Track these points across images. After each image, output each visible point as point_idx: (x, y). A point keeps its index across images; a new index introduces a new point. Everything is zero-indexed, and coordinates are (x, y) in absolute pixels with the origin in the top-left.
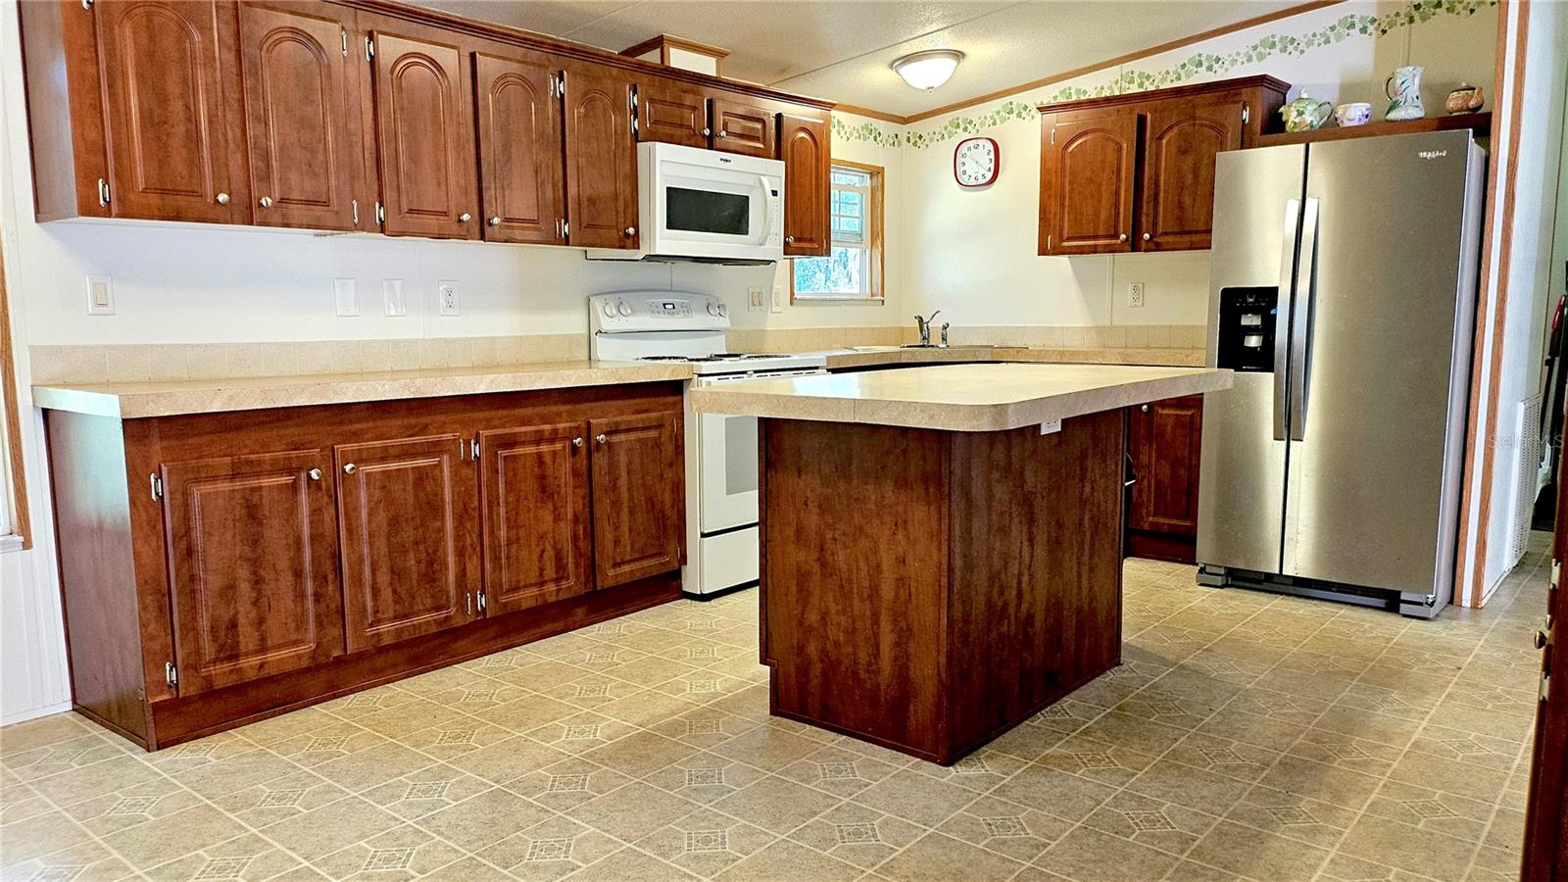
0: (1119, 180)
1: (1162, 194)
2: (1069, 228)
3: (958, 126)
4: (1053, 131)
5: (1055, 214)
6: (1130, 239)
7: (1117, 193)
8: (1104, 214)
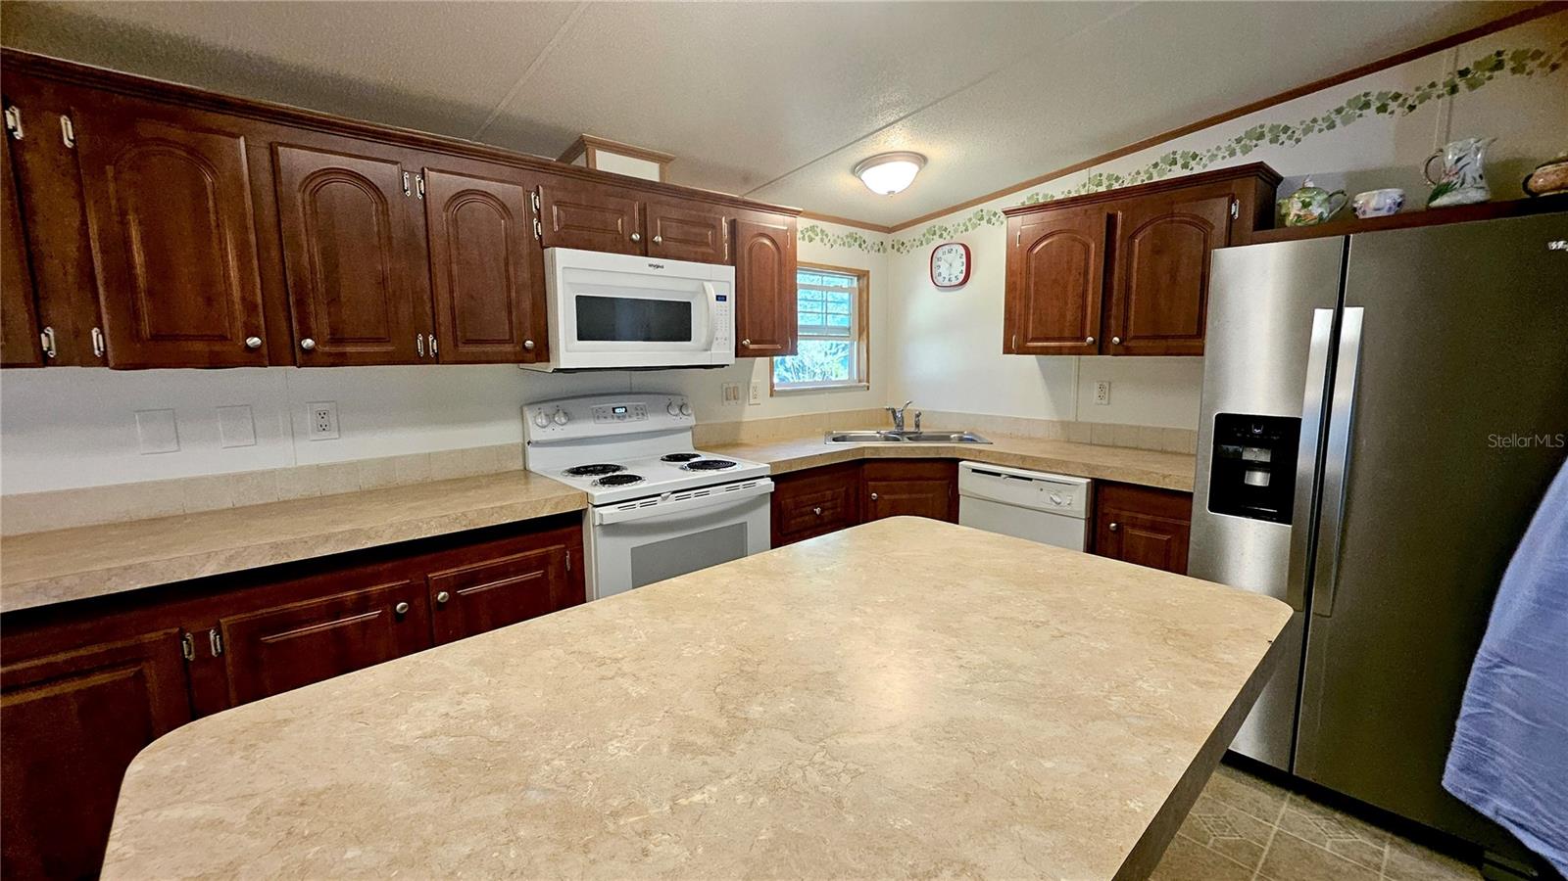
0: (1086, 281)
1: (1133, 297)
2: (1034, 328)
3: (934, 234)
4: (1019, 233)
5: (1020, 315)
6: (1098, 341)
7: (1084, 296)
8: (1069, 316)
